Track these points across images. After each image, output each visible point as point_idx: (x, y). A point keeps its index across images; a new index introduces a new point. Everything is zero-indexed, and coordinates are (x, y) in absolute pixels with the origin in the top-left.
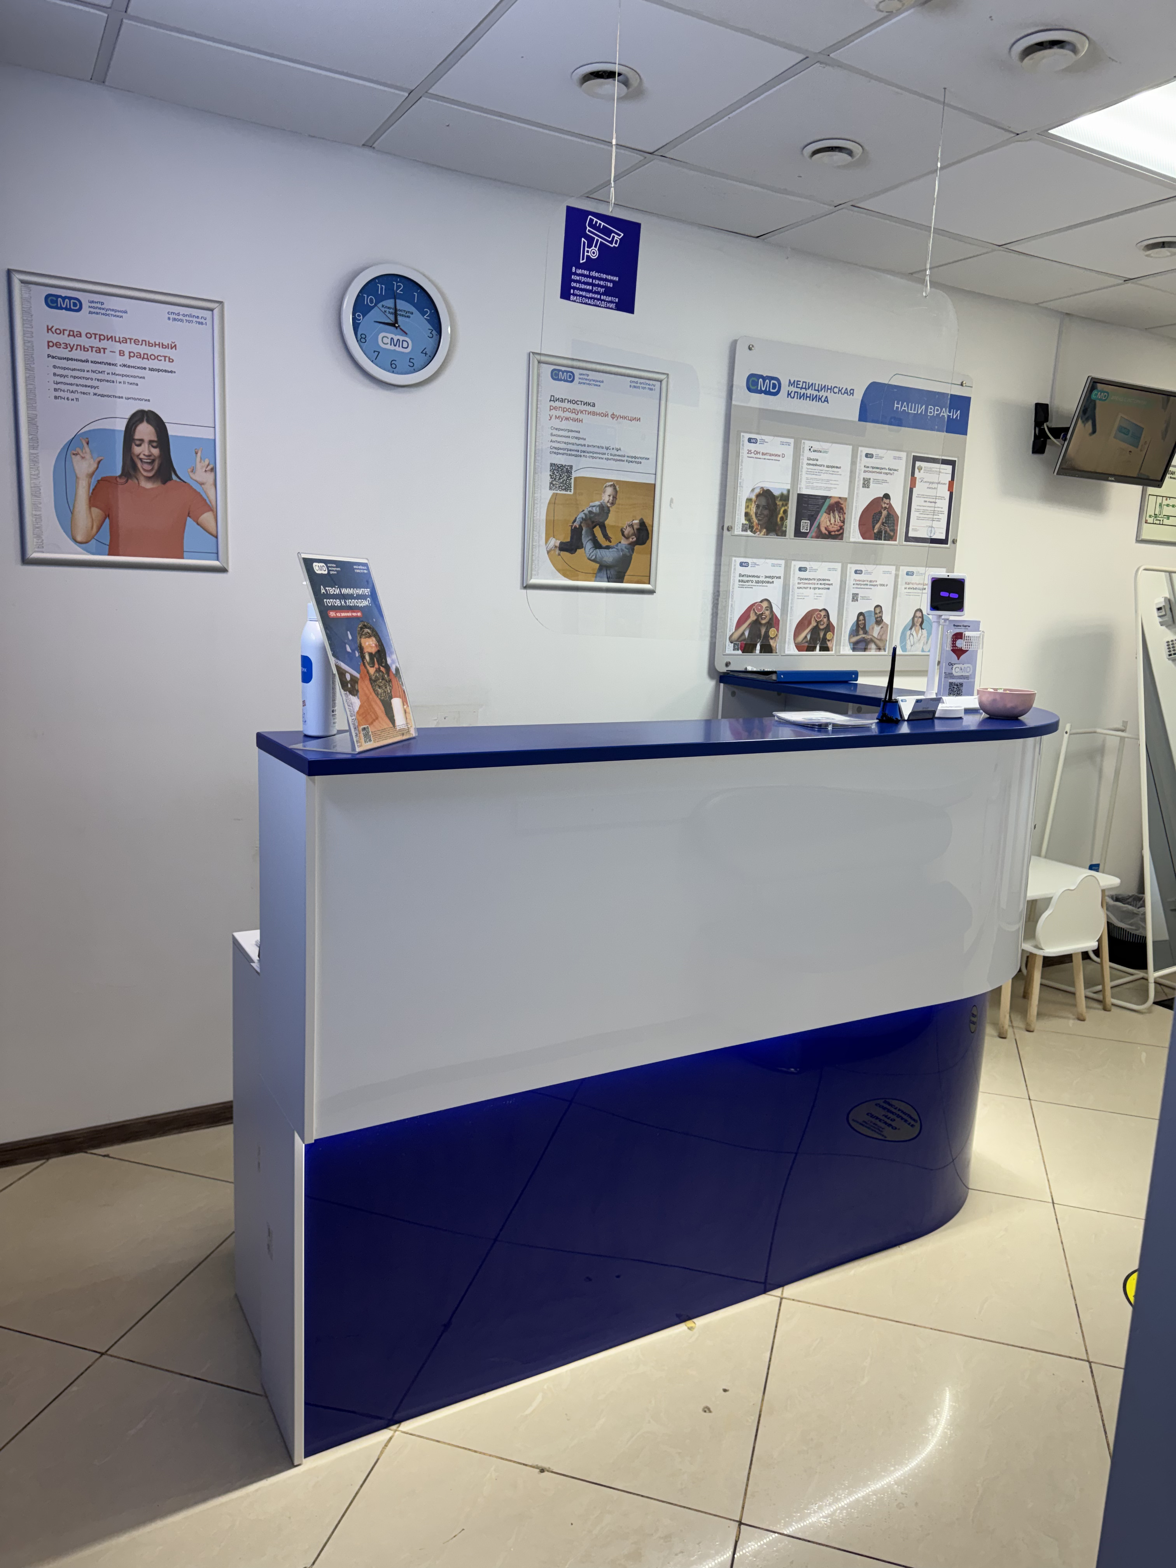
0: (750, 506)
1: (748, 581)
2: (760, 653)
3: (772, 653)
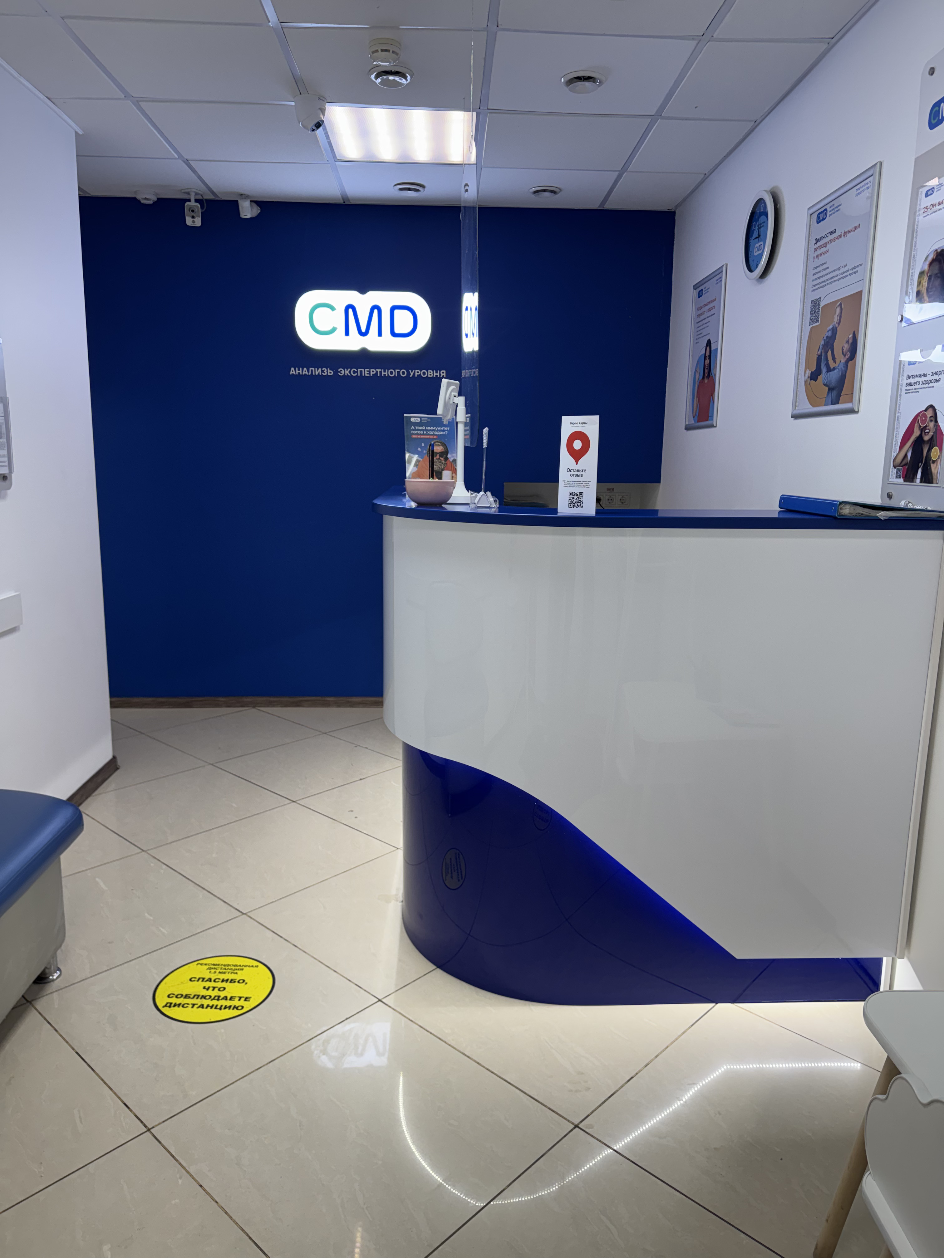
0: (922, 282)
1: (914, 384)
2: (921, 482)
3: (932, 483)
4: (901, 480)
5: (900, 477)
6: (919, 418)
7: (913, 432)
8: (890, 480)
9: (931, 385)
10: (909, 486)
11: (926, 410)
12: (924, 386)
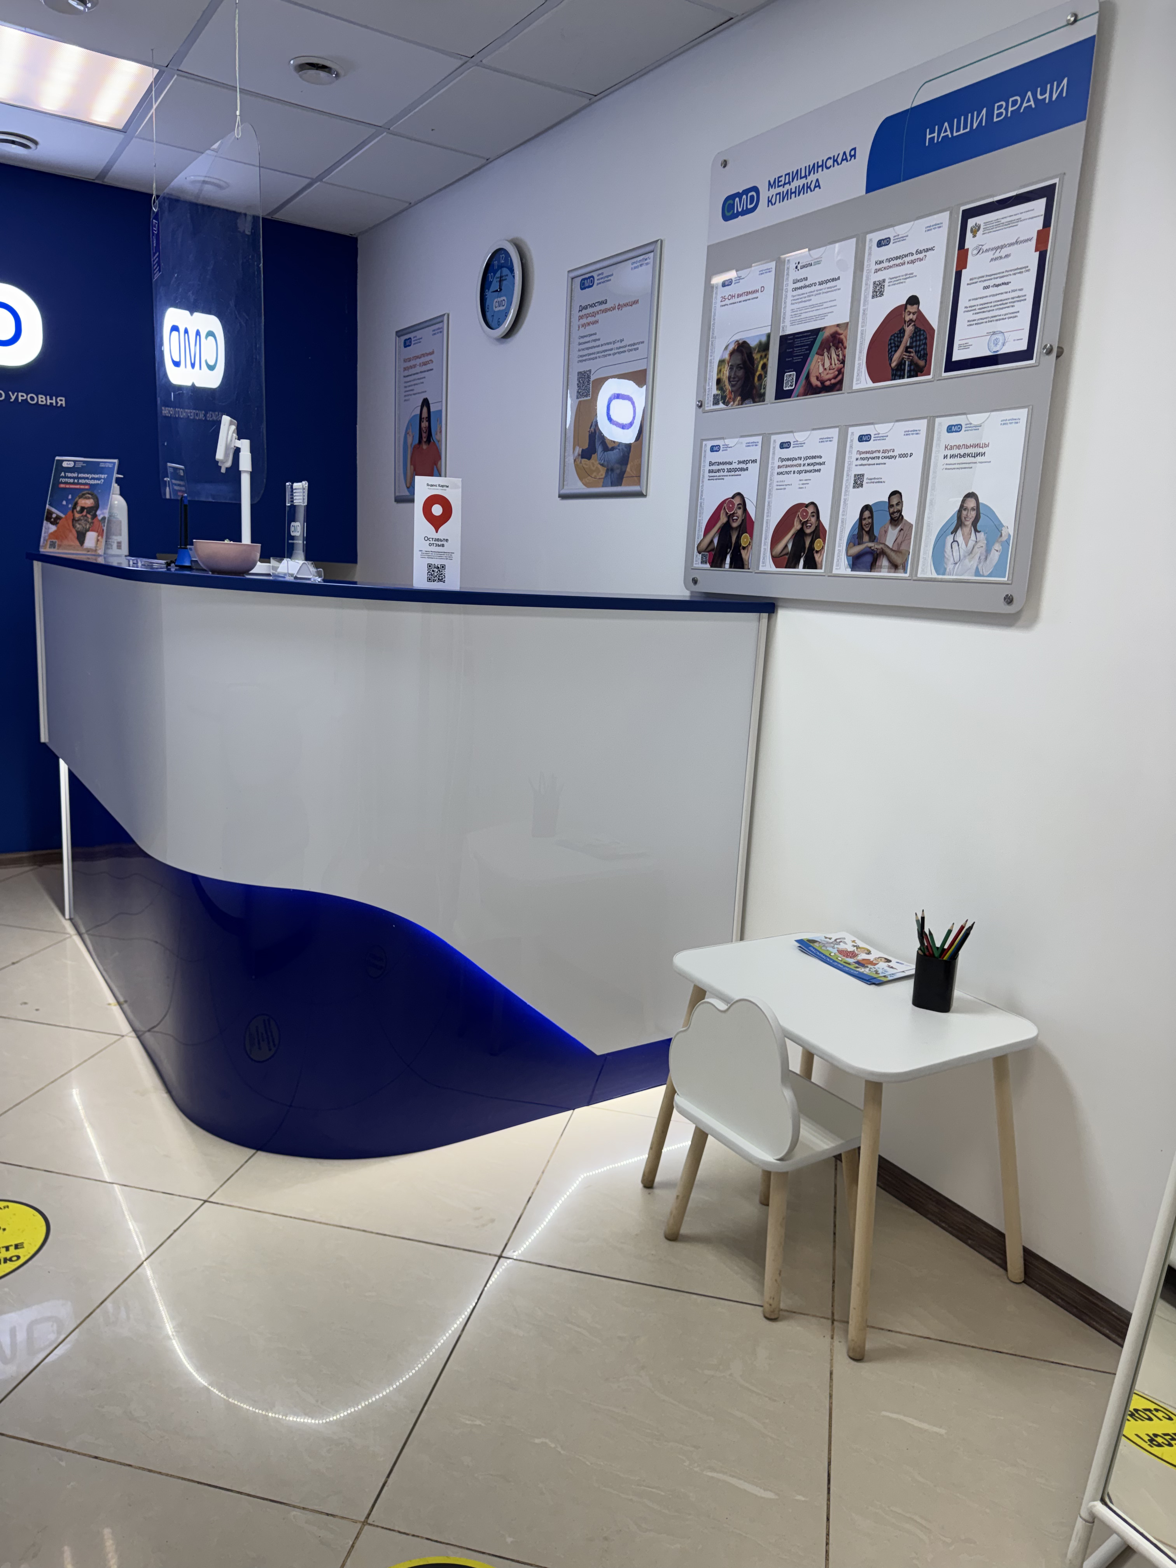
0: (722, 370)
1: (718, 471)
2: (730, 567)
3: (743, 568)
4: (708, 566)
5: (706, 563)
6: (725, 505)
7: (718, 518)
8: (694, 565)
9: (737, 473)
10: (717, 573)
11: (733, 497)
12: (730, 474)
